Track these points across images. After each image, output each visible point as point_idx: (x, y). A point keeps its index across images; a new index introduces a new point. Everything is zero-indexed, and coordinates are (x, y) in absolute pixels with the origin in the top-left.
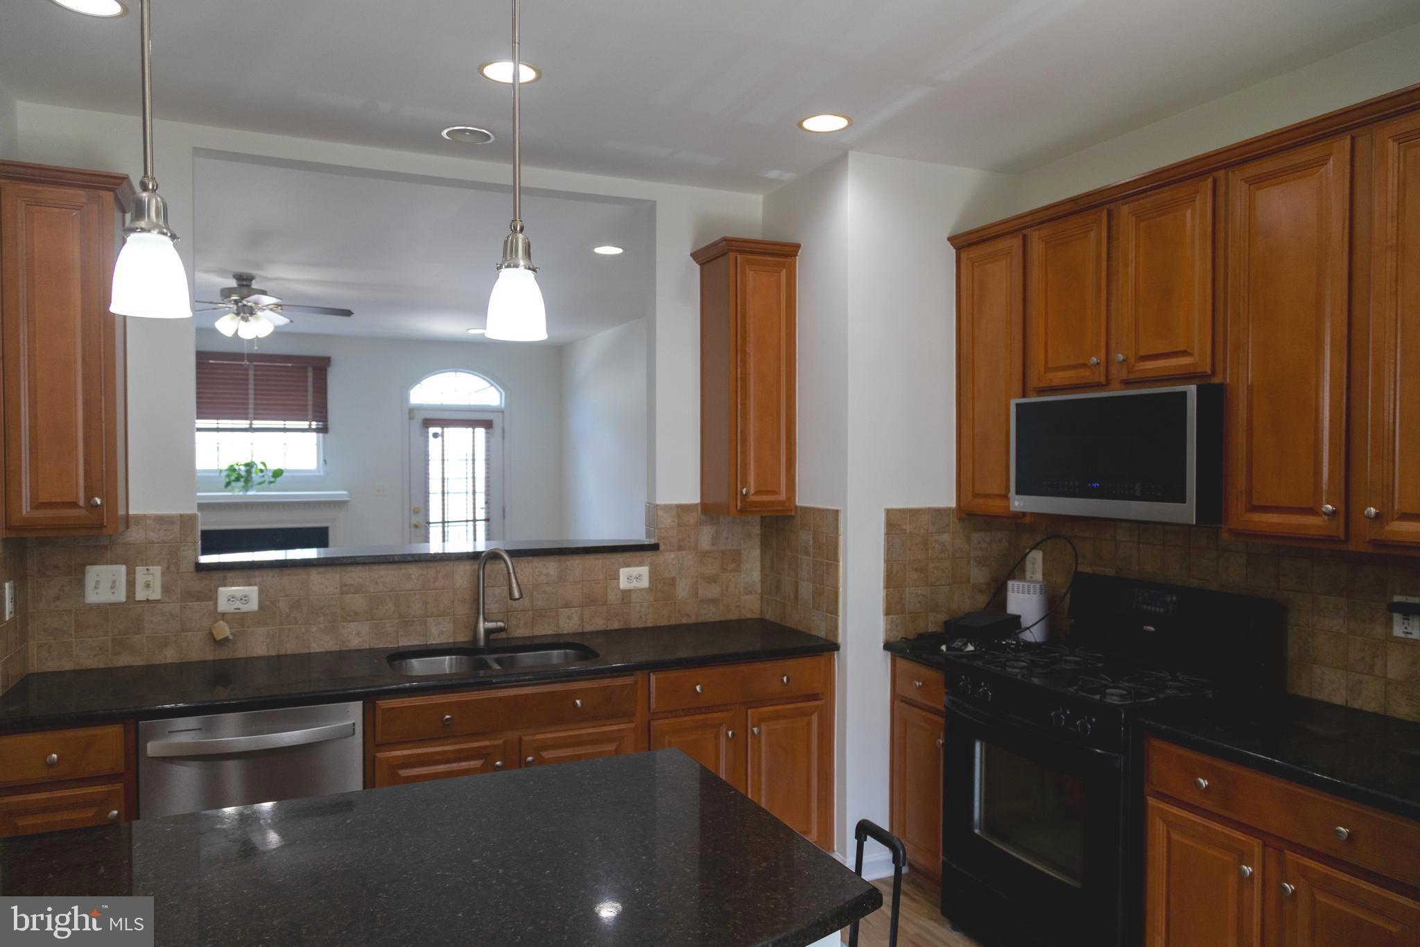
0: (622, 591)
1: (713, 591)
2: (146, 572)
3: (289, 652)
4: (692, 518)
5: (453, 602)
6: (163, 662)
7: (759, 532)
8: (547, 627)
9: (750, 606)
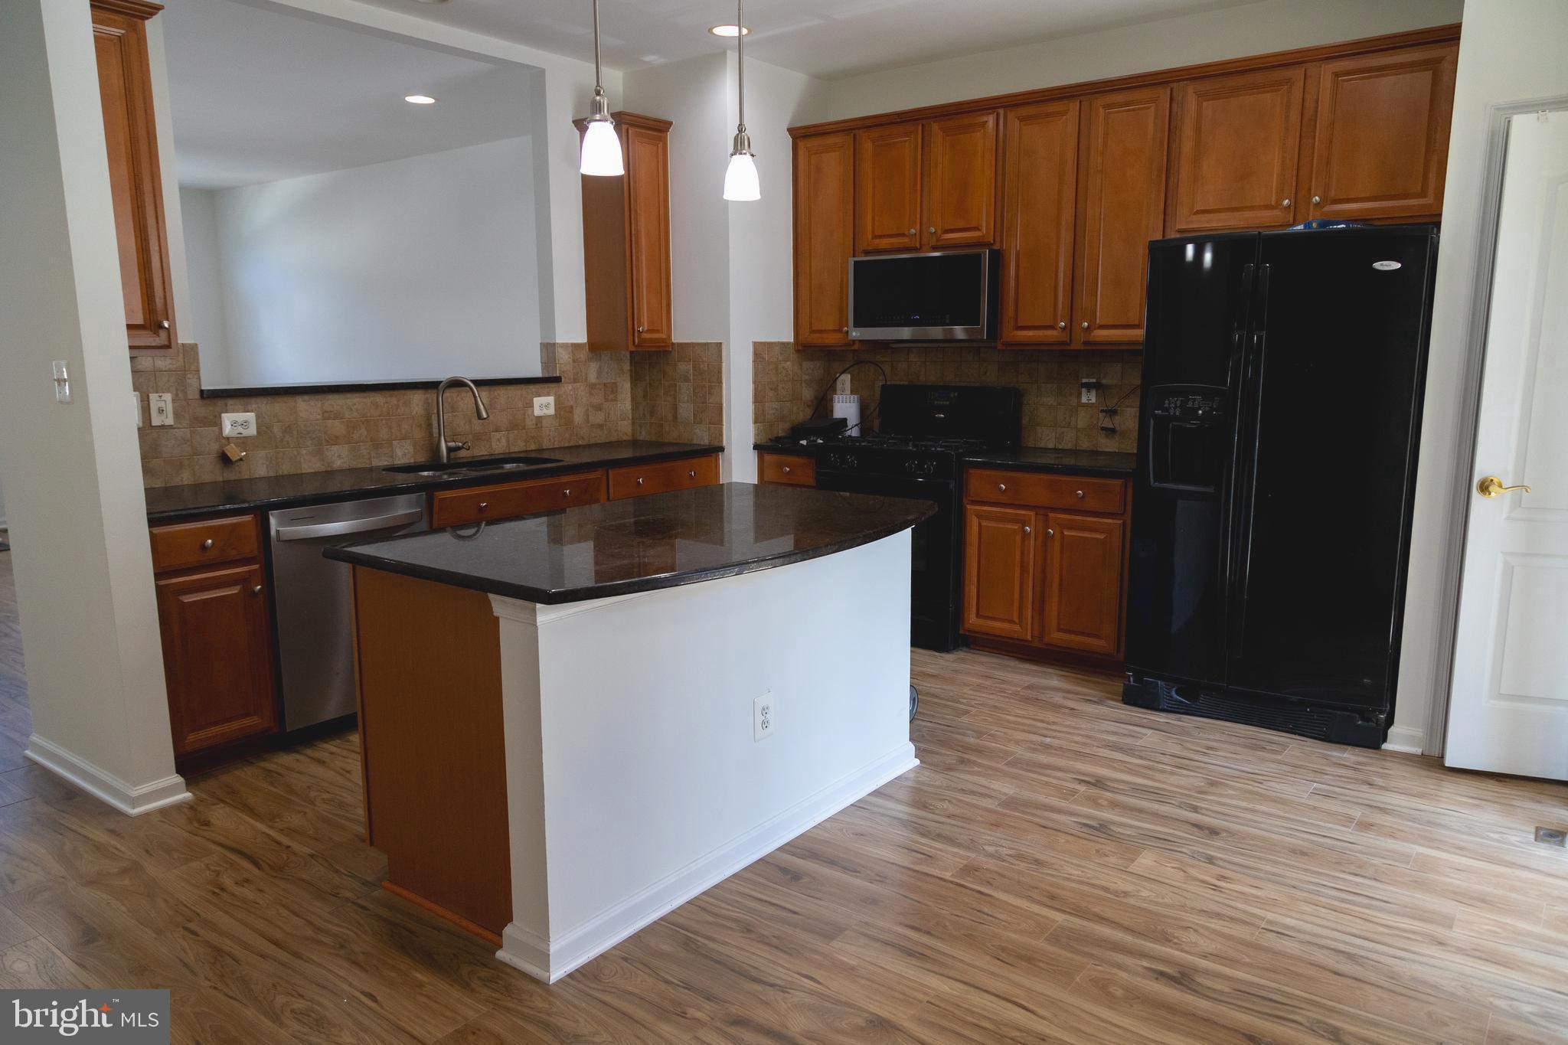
0: (537, 417)
1: (599, 418)
2: (158, 399)
3: (285, 473)
4: (583, 355)
5: (412, 427)
6: (180, 483)
7: (629, 368)
8: (483, 448)
9: (624, 429)
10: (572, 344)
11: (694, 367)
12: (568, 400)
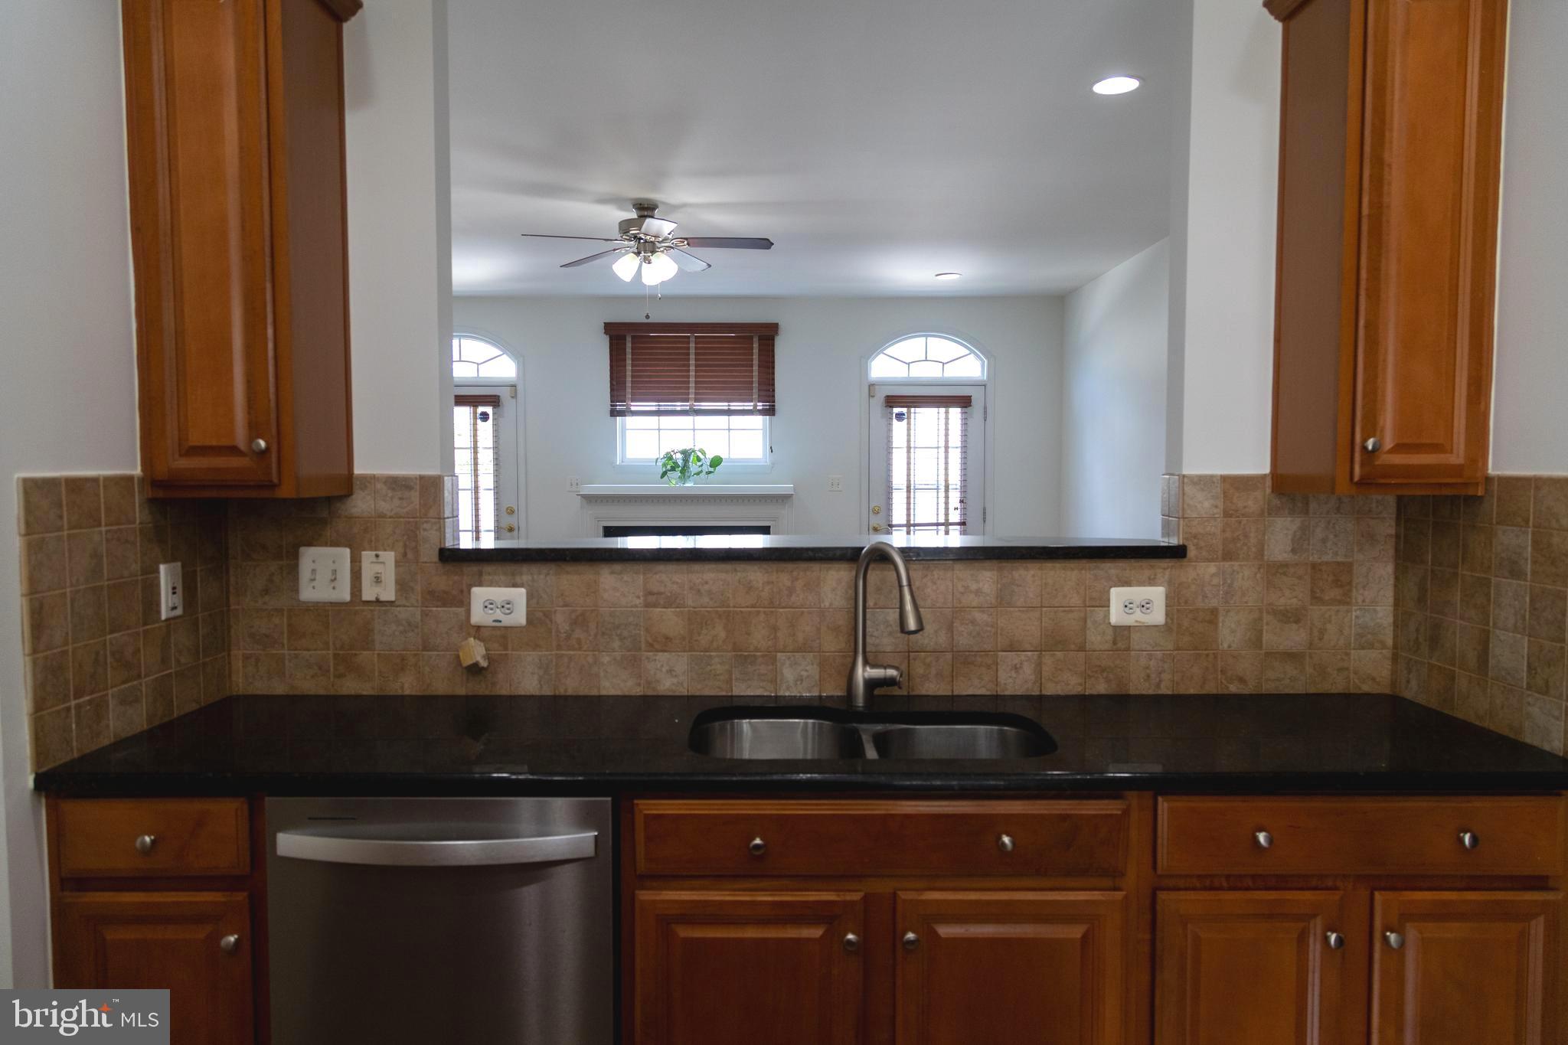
0: (1115, 628)
1: (1294, 638)
2: (375, 560)
3: (570, 692)
4: (1253, 502)
5: (819, 630)
6: (400, 692)
7: (1392, 531)
8: (975, 681)
9: (1370, 670)
10: (1224, 479)
11: (1535, 543)
12: (1205, 597)
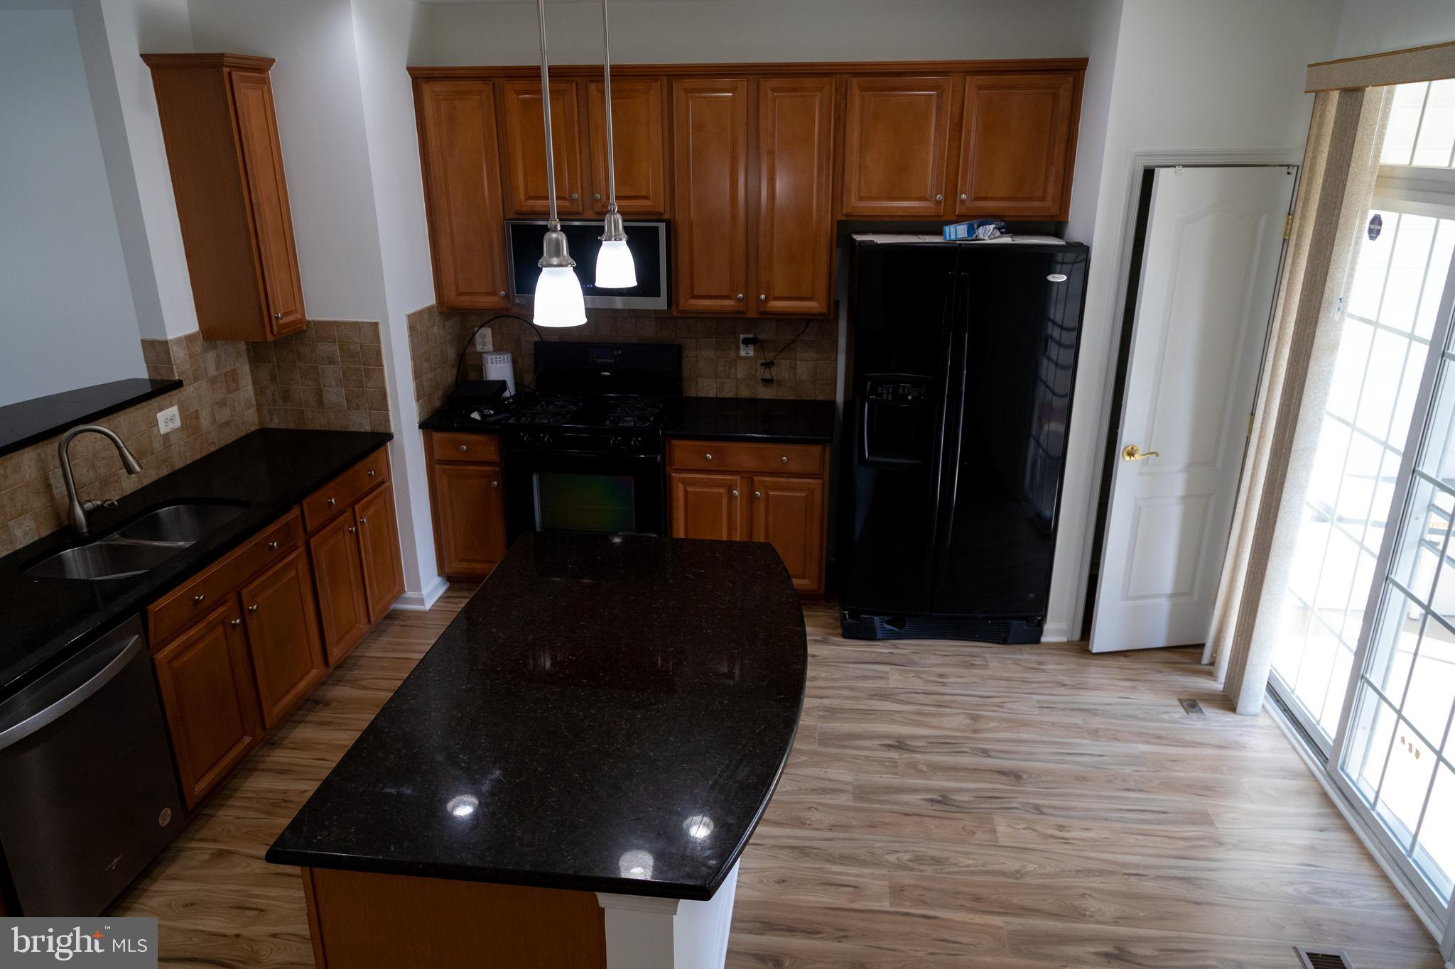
0: (163, 436)
10: (186, 337)
11: (341, 349)
12: (192, 405)
